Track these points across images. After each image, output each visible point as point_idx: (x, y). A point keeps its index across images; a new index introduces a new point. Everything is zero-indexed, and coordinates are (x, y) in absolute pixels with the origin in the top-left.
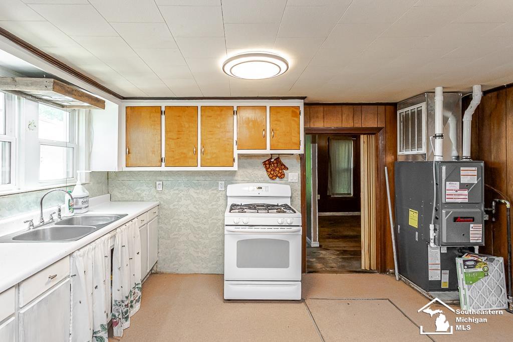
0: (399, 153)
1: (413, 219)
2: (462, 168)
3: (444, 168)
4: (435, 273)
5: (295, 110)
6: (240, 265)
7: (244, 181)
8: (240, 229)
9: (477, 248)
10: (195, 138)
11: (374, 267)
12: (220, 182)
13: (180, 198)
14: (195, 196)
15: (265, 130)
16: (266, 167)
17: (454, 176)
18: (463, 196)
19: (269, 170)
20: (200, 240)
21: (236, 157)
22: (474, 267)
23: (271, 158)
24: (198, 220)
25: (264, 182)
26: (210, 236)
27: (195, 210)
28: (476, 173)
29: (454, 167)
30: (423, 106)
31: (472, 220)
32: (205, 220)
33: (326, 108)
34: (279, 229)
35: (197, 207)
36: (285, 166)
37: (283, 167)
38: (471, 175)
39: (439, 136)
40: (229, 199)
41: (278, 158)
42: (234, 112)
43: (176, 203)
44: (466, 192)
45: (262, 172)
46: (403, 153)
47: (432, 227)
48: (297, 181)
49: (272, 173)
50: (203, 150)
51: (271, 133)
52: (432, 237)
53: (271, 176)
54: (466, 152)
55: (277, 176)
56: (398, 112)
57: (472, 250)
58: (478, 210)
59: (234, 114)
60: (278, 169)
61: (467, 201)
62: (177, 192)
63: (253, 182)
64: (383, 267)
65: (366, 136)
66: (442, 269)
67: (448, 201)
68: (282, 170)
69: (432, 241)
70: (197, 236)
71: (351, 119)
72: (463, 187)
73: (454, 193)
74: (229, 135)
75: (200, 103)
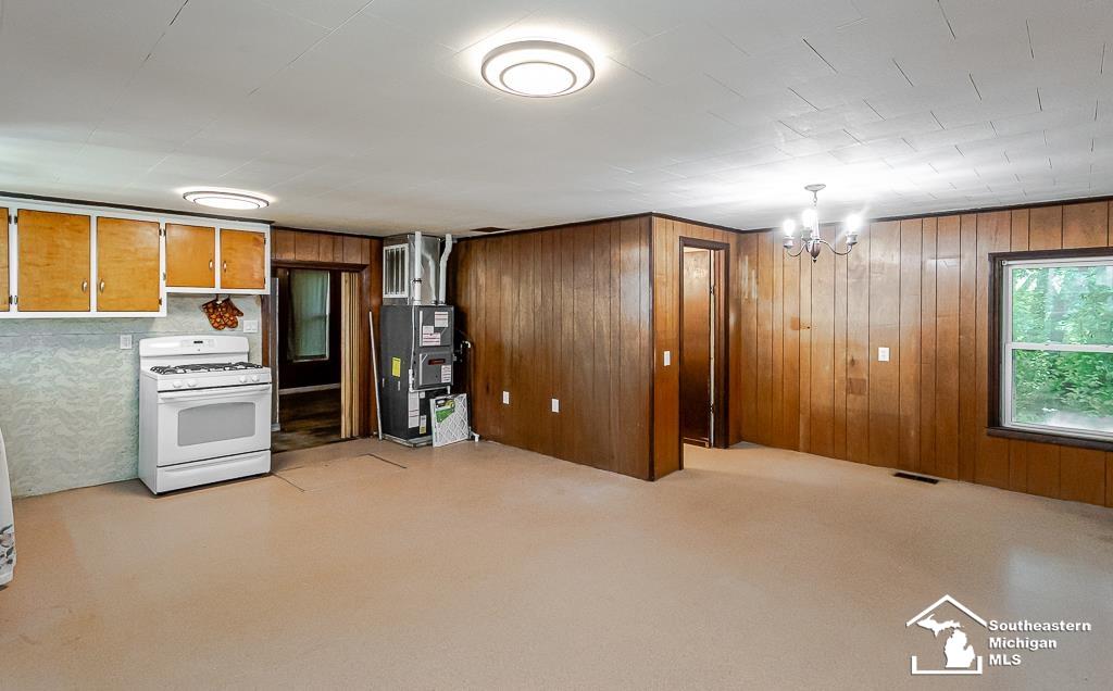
0: (384, 296)
1: (396, 371)
2: (437, 313)
3: (421, 313)
4: (414, 420)
5: (257, 236)
7: (168, 333)
9: (449, 388)
10: (85, 266)
11: (355, 434)
12: (122, 337)
13: (36, 366)
14: (70, 360)
15: (213, 260)
16: (208, 312)
17: (429, 321)
18: (436, 340)
19: (214, 316)
20: (81, 432)
21: (163, 296)
22: (444, 404)
23: (217, 300)
24: (76, 401)
25: (203, 333)
26: (102, 424)
27: (71, 385)
28: (447, 317)
29: (429, 311)
30: (406, 246)
31: (443, 361)
32: (90, 400)
33: (298, 235)
35: (75, 379)
36: (237, 309)
37: (236, 312)
38: (443, 319)
39: (418, 281)
40: (142, 361)
41: (228, 299)
42: (160, 230)
43: (25, 375)
44: (439, 336)
45: (202, 320)
46: (388, 295)
47: (411, 371)
48: (256, 331)
49: (218, 320)
50: (103, 284)
51: (222, 265)
52: (411, 382)
53: (216, 325)
54: (442, 298)
55: (226, 325)
56: (385, 248)
57: (446, 390)
58: (447, 352)
59: (160, 233)
60: (227, 315)
61: (439, 344)
62: (29, 355)
64: (366, 431)
65: (347, 274)
66: (421, 414)
67: (425, 344)
68: (234, 315)
69: (411, 386)
70: (76, 427)
71: (330, 251)
72: (437, 330)
73: (429, 337)
74: (152, 264)
75: (94, 212)
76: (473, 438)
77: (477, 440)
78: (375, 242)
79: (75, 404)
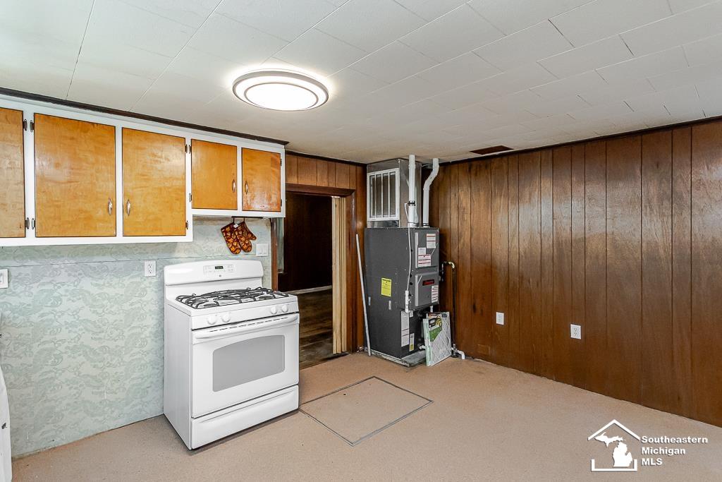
0: (369, 219)
1: (386, 288)
2: (428, 235)
3: (417, 234)
4: (407, 339)
5: (275, 157)
6: (220, 384)
7: (190, 259)
8: (219, 331)
10: (111, 185)
11: (345, 349)
12: (147, 263)
13: (59, 299)
14: (95, 290)
15: (235, 181)
16: (226, 236)
17: (423, 242)
18: (428, 261)
19: (231, 240)
20: (107, 370)
21: (190, 219)
22: (435, 324)
23: (233, 224)
25: (223, 257)
26: (127, 358)
27: (94, 318)
28: (435, 239)
29: (422, 233)
30: (397, 171)
31: (433, 282)
32: (116, 333)
33: (301, 160)
34: (273, 321)
35: (100, 311)
36: (252, 235)
37: (250, 236)
38: (432, 241)
39: (412, 203)
40: (167, 290)
41: (244, 223)
42: (186, 147)
43: (46, 310)
44: (429, 257)
45: (220, 244)
46: (373, 219)
47: (407, 293)
48: (267, 255)
49: (235, 244)
50: (129, 206)
51: (243, 187)
52: (407, 303)
53: (233, 249)
54: (426, 220)
55: (242, 248)
56: (369, 175)
58: (435, 273)
59: (186, 151)
60: (243, 239)
61: (430, 265)
62: (50, 287)
63: (206, 259)
64: (354, 347)
65: (337, 197)
66: (410, 333)
67: (420, 266)
68: (248, 239)
69: (407, 307)
70: (100, 365)
71: (326, 176)
72: (429, 251)
73: (423, 257)
74: (179, 183)
75: (119, 123)
76: (458, 355)
77: (463, 357)
78: (359, 168)
79: (100, 338)
